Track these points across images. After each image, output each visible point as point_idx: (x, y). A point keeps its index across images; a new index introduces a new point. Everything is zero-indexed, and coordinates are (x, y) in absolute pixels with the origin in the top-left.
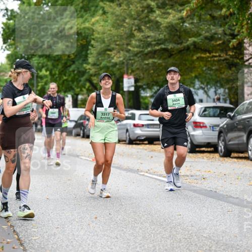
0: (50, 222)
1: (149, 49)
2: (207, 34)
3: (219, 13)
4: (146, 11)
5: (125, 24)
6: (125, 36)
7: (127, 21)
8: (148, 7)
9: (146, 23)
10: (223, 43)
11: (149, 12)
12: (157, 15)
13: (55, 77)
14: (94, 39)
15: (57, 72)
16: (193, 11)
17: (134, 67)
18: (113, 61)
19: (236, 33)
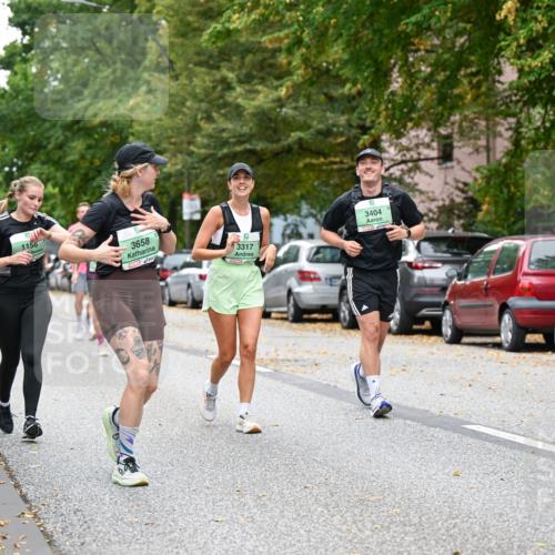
0: (61, 439)
1: (225, 151)
2: (321, 126)
3: (340, 91)
4: (219, 88)
5: (185, 110)
6: (186, 129)
7: (188, 104)
8: (224, 80)
9: (220, 107)
10: (348, 140)
11: (224, 90)
12: (237, 95)
13: (69, 197)
14: (133, 134)
15: (72, 189)
16: (297, 87)
17: (200, 180)
18: (165, 170)
19: (368, 124)
